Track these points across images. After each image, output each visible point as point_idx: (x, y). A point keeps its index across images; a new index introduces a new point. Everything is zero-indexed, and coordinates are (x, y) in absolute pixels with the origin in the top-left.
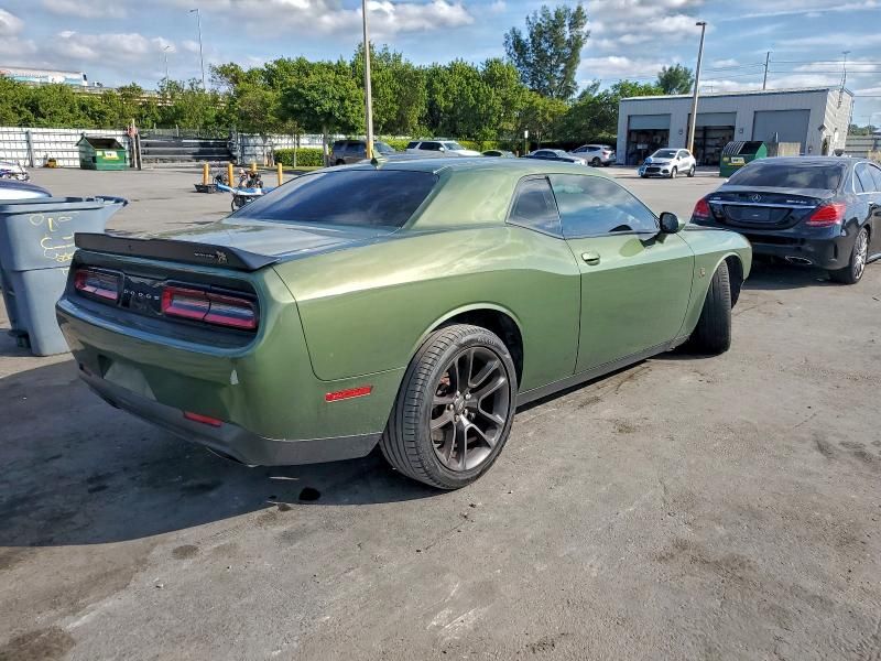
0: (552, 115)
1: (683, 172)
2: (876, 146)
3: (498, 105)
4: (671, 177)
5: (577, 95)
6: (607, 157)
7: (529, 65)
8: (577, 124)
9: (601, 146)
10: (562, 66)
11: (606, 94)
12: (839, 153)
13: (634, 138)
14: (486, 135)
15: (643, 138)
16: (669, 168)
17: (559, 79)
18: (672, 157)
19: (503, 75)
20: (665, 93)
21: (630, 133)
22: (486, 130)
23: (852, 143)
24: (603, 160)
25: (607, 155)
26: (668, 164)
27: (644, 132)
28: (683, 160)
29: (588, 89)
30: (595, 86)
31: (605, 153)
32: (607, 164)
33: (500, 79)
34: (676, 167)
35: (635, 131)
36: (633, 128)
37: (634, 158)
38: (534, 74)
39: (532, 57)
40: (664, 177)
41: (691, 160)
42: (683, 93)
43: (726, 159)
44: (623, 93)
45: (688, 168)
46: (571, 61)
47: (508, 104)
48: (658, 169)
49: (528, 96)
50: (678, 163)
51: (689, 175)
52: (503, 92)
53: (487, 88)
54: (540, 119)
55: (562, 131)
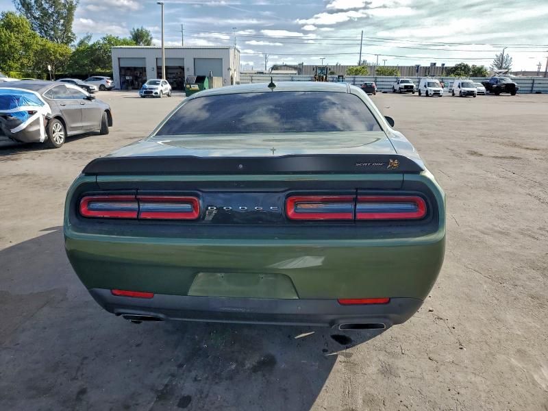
0: (62, 55)
1: (165, 94)
2: (252, 80)
3: (18, 45)
4: (160, 97)
5: (76, 43)
6: (109, 84)
7: (35, 18)
8: (81, 62)
9: (104, 77)
10: (62, 21)
11: (98, 43)
12: (238, 83)
13: (123, 72)
14: (10, 67)
15: (129, 72)
16: (158, 91)
17: (61, 30)
18: (158, 84)
19: (19, 24)
20: (136, 44)
21: (121, 69)
22: (10, 63)
23: (242, 78)
24: (106, 86)
25: (109, 83)
26: (157, 89)
27: (128, 68)
28: (165, 86)
29: (85, 39)
30: (89, 38)
31: (108, 82)
32: (109, 89)
33: (16, 27)
34: (162, 91)
35: (123, 68)
36: (121, 66)
37: (126, 85)
38: (40, 25)
39: (37, 14)
40: (157, 97)
41: (169, 87)
42: (148, 45)
43: (188, 86)
44: (109, 42)
45: (167, 91)
46: (68, 19)
47: (26, 46)
48: (152, 92)
49: (39, 41)
50: (163, 88)
51: (169, 96)
52: (21, 36)
53: (8, 33)
54: (53, 58)
55: (70, 67)
